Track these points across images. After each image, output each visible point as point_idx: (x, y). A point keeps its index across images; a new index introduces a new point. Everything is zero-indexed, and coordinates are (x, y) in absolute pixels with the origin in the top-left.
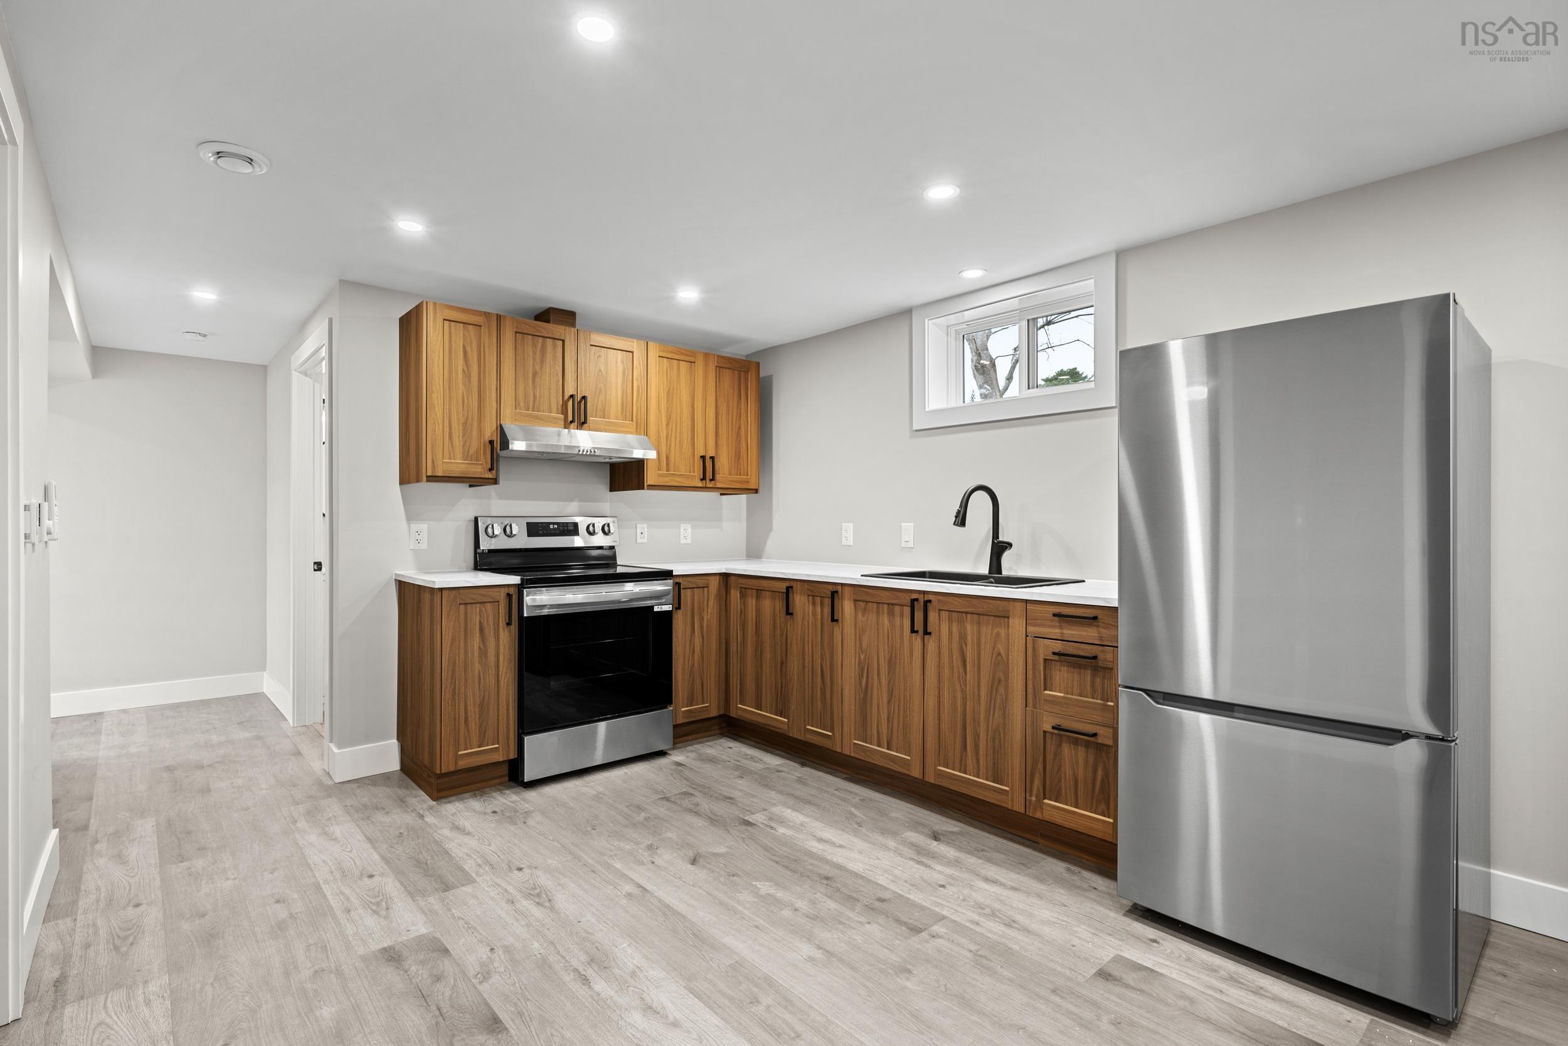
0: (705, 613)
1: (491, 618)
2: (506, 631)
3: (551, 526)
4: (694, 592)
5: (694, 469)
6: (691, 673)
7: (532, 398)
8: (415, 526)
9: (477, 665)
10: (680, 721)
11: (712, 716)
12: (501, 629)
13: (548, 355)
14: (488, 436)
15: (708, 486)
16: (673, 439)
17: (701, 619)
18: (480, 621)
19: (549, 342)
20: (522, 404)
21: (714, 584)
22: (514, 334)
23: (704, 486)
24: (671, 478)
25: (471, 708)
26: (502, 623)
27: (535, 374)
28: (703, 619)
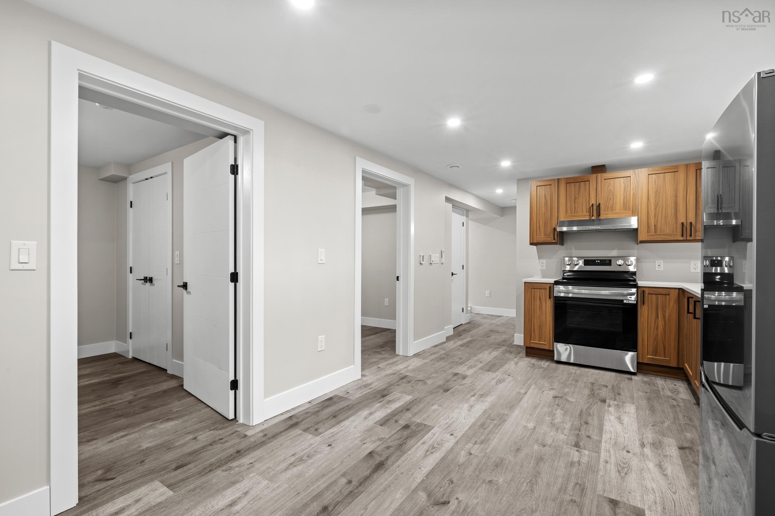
0: (667, 309)
1: (544, 295)
2: (549, 301)
3: (597, 261)
4: (658, 297)
5: (676, 230)
6: (655, 339)
7: (574, 209)
8: (541, 261)
10: (645, 361)
11: (671, 366)
12: (547, 300)
13: (582, 189)
14: (553, 227)
15: (688, 239)
16: (660, 216)
17: (664, 312)
18: (539, 296)
19: (582, 184)
20: (569, 212)
21: (674, 295)
22: (565, 184)
23: (685, 239)
24: (657, 236)
26: (548, 297)
27: (575, 199)
28: (665, 312)
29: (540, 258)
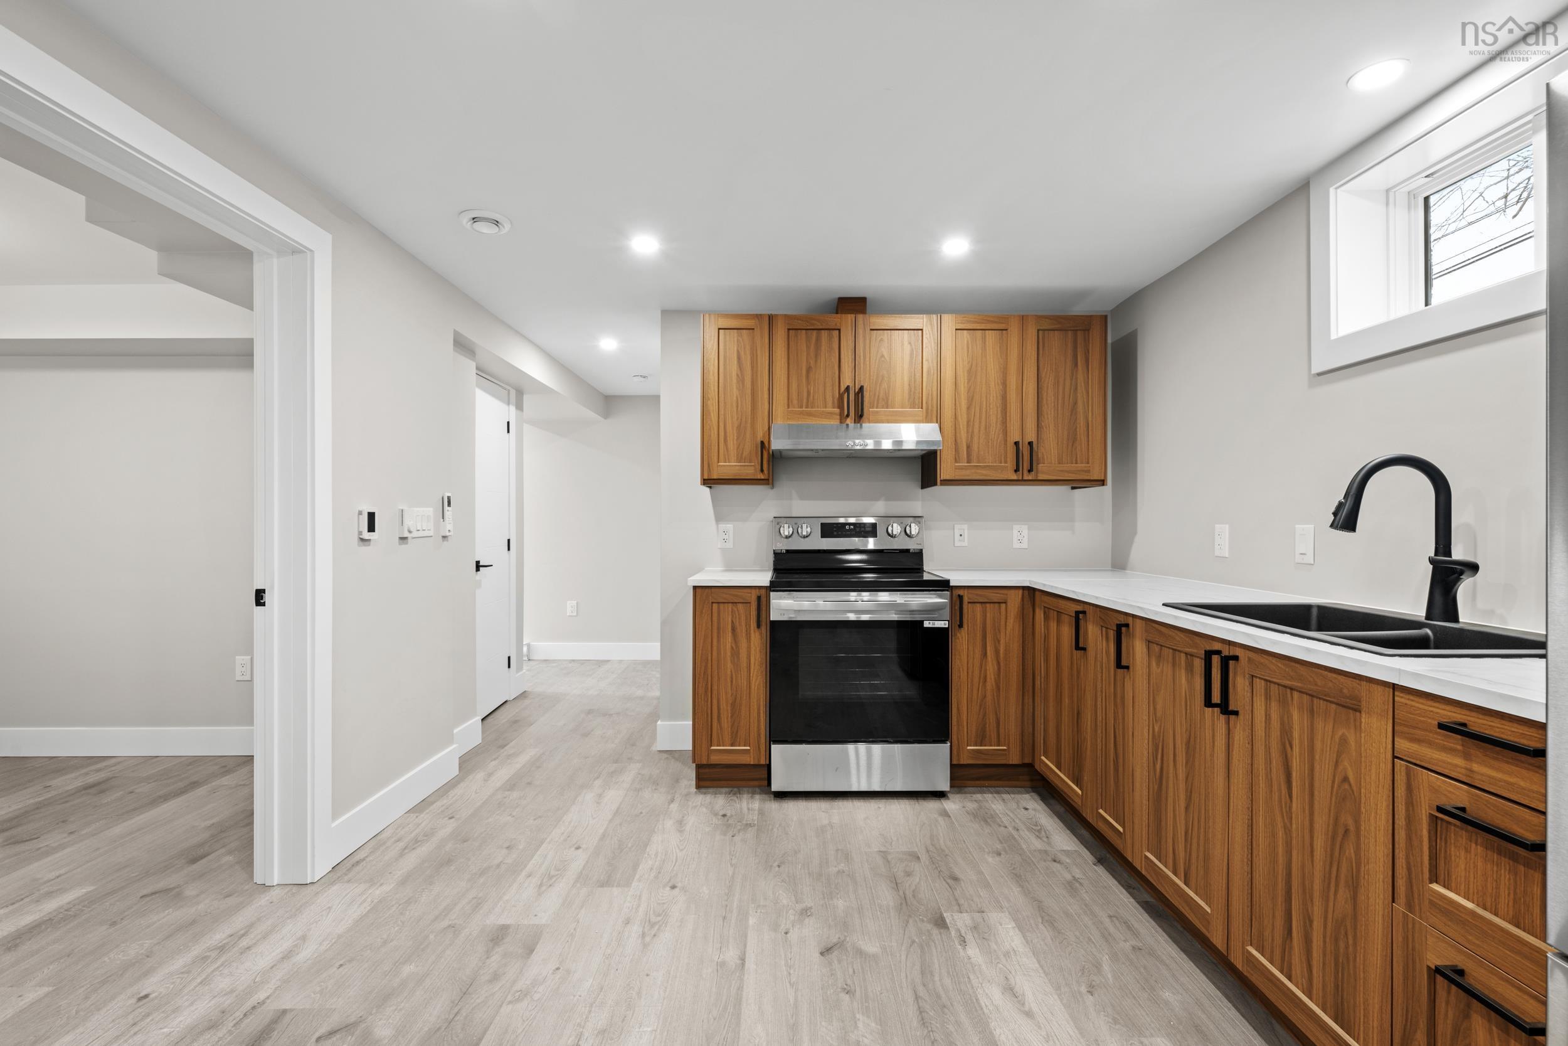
0: (1002, 634)
1: (743, 618)
2: (757, 634)
3: (847, 527)
4: (986, 607)
5: (1006, 457)
6: (981, 706)
7: (805, 395)
8: (722, 526)
9: (729, 665)
10: (965, 760)
11: (1011, 763)
12: (752, 632)
13: (823, 348)
14: (759, 439)
15: (1026, 478)
16: (977, 425)
17: (997, 641)
18: (732, 622)
19: (824, 334)
20: (795, 402)
21: (1015, 600)
22: (786, 330)
23: (1021, 478)
24: (973, 471)
25: (723, 705)
26: (753, 624)
27: (809, 370)
28: (999, 641)
29: (719, 518)
